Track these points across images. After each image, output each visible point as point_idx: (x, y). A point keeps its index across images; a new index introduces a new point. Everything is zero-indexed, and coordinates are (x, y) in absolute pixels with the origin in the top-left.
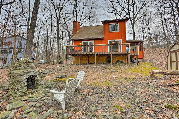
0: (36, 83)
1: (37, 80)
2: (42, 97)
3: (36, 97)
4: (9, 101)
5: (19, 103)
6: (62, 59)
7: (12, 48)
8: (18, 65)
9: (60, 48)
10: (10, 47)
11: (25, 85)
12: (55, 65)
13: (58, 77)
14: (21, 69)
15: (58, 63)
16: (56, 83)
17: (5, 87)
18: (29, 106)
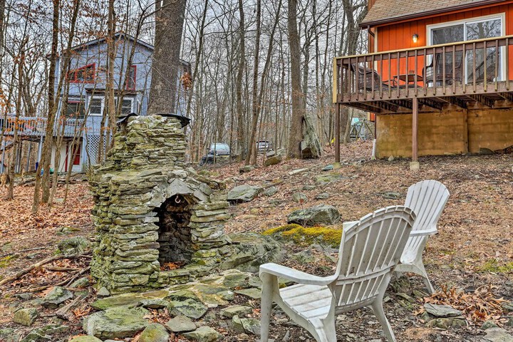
0: (194, 235)
1: (200, 220)
2: (223, 303)
3: (197, 300)
4: (91, 303)
5: (129, 313)
6: (315, 136)
7: (100, 92)
8: (123, 149)
9: (303, 79)
10: (92, 86)
11: (152, 238)
12: (281, 167)
13: (295, 217)
14: (137, 167)
15: (294, 157)
16: (286, 248)
17: (80, 246)
18: (169, 332)
